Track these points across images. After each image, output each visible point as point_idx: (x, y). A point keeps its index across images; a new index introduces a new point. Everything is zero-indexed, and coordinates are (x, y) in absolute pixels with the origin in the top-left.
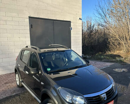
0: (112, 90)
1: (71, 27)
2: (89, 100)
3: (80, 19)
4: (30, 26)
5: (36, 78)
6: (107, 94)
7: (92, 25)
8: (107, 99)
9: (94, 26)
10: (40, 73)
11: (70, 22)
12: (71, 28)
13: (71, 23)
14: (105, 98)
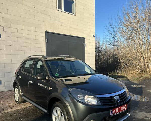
0: (125, 94)
1: (84, 43)
2: (101, 100)
3: (93, 36)
4: (46, 40)
5: (42, 85)
6: (120, 97)
7: (101, 45)
8: (120, 102)
9: (102, 46)
10: (47, 78)
11: (84, 38)
12: (85, 45)
13: (85, 40)
14: (118, 100)
